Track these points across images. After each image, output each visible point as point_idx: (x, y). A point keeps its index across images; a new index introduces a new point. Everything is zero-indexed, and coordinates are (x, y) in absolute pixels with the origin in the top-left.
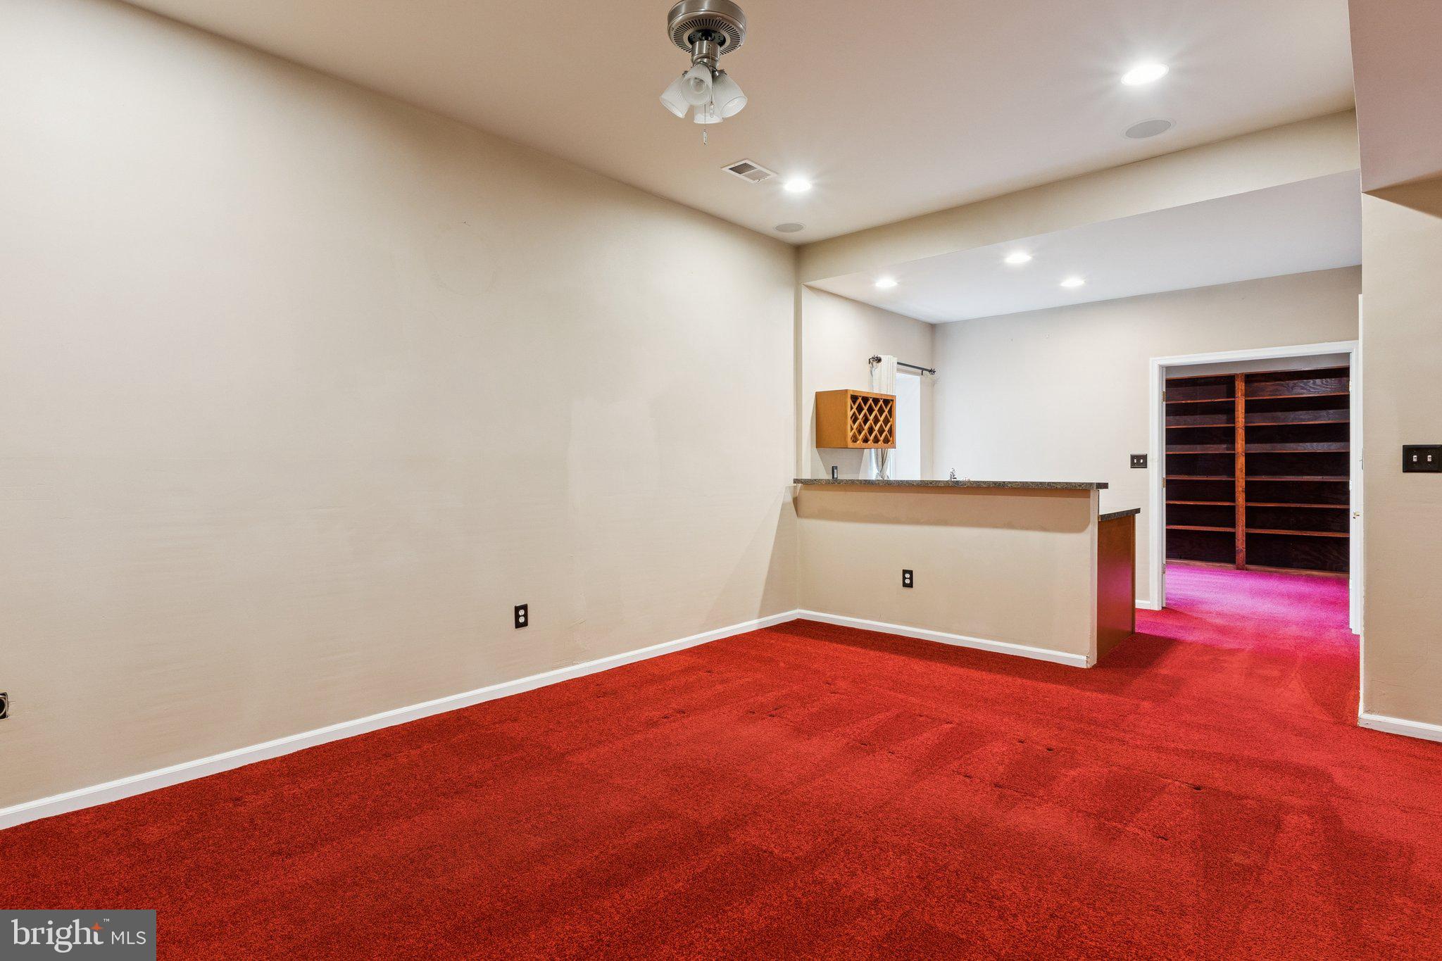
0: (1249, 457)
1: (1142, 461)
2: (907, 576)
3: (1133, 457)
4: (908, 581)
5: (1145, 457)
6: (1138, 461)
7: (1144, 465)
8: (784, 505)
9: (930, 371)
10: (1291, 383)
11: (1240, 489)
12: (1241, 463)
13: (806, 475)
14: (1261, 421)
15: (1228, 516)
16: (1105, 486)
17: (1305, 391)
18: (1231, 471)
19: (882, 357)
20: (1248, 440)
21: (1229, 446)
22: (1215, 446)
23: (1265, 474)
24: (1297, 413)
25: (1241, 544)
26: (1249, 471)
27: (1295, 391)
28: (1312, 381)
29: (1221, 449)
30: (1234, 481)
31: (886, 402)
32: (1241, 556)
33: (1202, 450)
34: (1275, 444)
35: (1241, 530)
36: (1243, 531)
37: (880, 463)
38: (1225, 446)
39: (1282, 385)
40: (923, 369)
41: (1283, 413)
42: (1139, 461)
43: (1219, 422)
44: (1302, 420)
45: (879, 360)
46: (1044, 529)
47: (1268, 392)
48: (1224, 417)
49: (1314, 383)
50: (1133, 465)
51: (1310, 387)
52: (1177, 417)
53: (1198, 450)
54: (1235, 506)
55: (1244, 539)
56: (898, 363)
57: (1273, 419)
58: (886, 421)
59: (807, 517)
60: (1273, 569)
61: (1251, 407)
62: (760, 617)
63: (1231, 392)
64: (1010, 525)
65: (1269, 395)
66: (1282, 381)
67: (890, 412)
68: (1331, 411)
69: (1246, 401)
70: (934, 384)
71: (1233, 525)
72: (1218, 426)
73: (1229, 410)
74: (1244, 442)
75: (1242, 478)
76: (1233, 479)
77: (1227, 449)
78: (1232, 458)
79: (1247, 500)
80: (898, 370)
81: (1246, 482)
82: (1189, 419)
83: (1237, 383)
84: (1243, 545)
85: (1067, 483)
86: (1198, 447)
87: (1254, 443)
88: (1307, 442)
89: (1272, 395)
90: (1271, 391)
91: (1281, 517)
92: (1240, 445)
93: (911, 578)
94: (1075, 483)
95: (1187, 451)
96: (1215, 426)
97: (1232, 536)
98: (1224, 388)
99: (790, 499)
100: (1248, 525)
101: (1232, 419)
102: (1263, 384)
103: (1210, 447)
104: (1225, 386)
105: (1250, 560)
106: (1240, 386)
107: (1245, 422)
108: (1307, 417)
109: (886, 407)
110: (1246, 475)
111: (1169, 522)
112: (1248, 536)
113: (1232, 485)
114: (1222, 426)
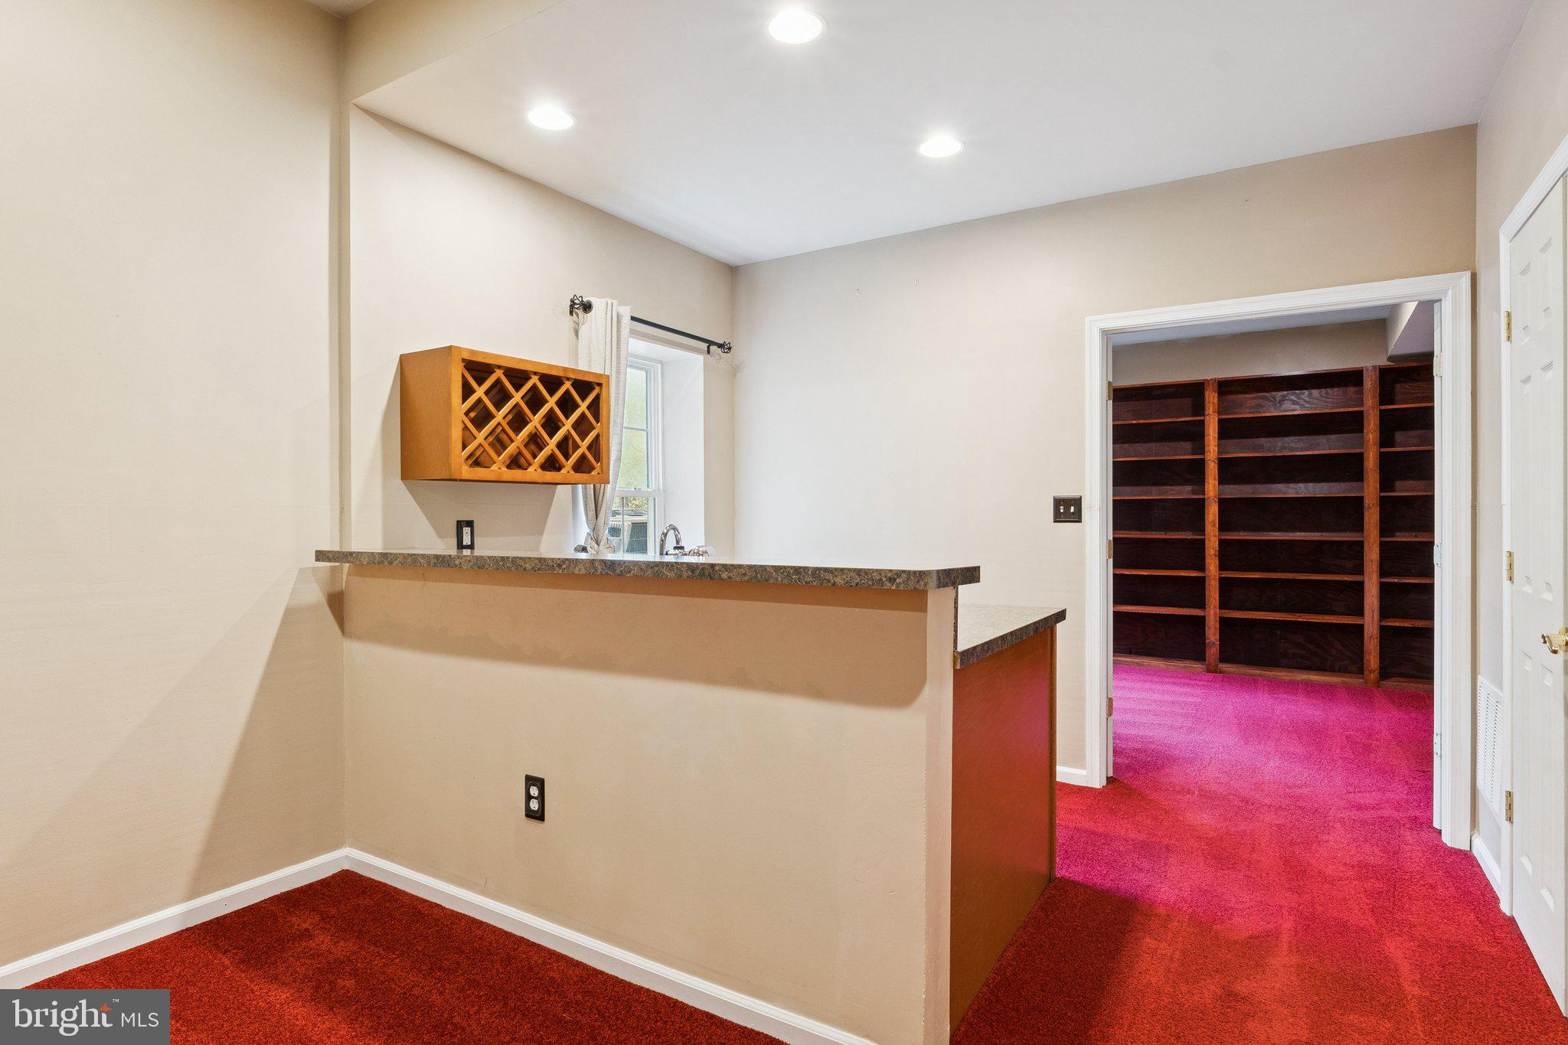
0: (1223, 503)
1: (1072, 509)
2: (534, 791)
3: (1058, 502)
4: (534, 805)
5: (1077, 502)
6: (1067, 508)
7: (1077, 518)
8: (289, 613)
9: (720, 346)
10: (1279, 395)
11: (1212, 552)
12: (1212, 512)
13: (368, 539)
14: (1242, 450)
15: (1195, 591)
16: (971, 575)
17: (1298, 407)
18: (1199, 525)
19: (595, 301)
20: (1223, 480)
21: (1196, 488)
22: (1177, 488)
23: (1244, 530)
24: (1286, 439)
25: (1212, 634)
26: (1224, 526)
27: (1283, 407)
28: (1306, 392)
29: (1184, 492)
30: (1204, 540)
31: (584, 386)
32: (1213, 651)
33: (1160, 494)
34: (1258, 486)
35: (1212, 613)
36: (1215, 613)
37: (592, 513)
38: (1189, 488)
39: (1267, 399)
40: (710, 343)
41: (1268, 439)
42: (1068, 510)
43: (1181, 452)
44: (1293, 449)
45: (587, 307)
46: (816, 692)
47: (1250, 407)
48: (1188, 445)
49: (1310, 395)
50: (1058, 518)
51: (1305, 401)
52: (1126, 446)
53: (1154, 493)
54: (1204, 577)
55: (1218, 627)
56: (633, 319)
57: (1255, 449)
58: (582, 427)
59: (359, 638)
60: (1255, 671)
61: (1227, 430)
62: (193, 893)
63: (1199, 409)
64: (742, 680)
65: (1250, 413)
66: (1266, 392)
67: (595, 407)
68: (1333, 437)
69: (1219, 420)
70: (734, 372)
71: (1202, 605)
72: (1182, 457)
73: (1196, 434)
74: (1217, 482)
75: (1215, 536)
76: (1202, 537)
77: (1194, 492)
78: (1200, 506)
79: (1222, 567)
80: (633, 333)
81: (1220, 541)
82: (1142, 448)
83: (1207, 393)
84: (1215, 635)
85: (858, 572)
86: (1155, 489)
87: (1228, 484)
88: (1300, 483)
89: (1253, 413)
90: (1251, 408)
91: (1267, 594)
92: (1212, 486)
93: (541, 798)
94: (879, 571)
95: (1138, 495)
96: (1177, 457)
97: (1201, 621)
98: (1188, 402)
99: (315, 595)
100: (1222, 606)
101: (1201, 448)
102: (1242, 396)
103: (1172, 490)
104: (1189, 400)
105: (1225, 657)
106: (1211, 399)
107: (1219, 453)
108: (1300, 445)
109: (583, 400)
110: (1220, 530)
111: (1117, 601)
112: (1223, 621)
113: (1200, 545)
114: (1186, 457)
